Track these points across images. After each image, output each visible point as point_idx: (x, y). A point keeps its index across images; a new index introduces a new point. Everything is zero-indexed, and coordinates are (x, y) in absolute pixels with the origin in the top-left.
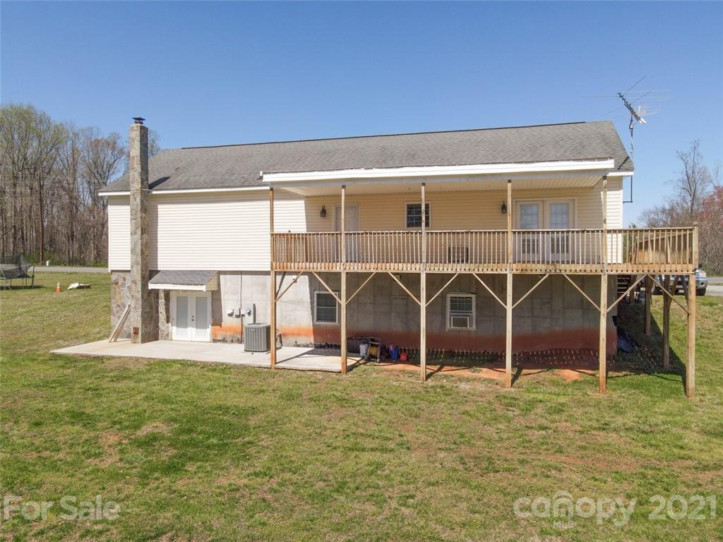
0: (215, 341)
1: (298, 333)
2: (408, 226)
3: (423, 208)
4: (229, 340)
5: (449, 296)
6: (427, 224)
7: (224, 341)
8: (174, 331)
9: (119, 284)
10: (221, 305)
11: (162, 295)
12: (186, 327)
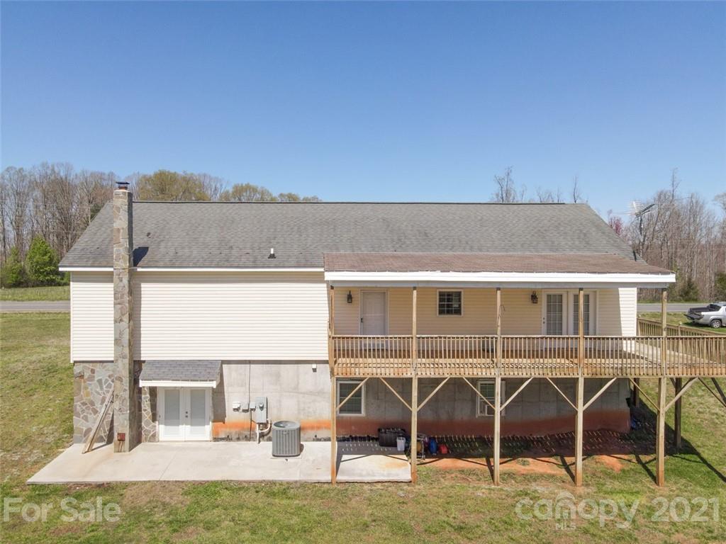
0: (216, 439)
1: (318, 427)
4: (235, 437)
7: (228, 439)
8: (163, 431)
9: (86, 377)
10: (224, 399)
11: (146, 389)
12: (178, 425)
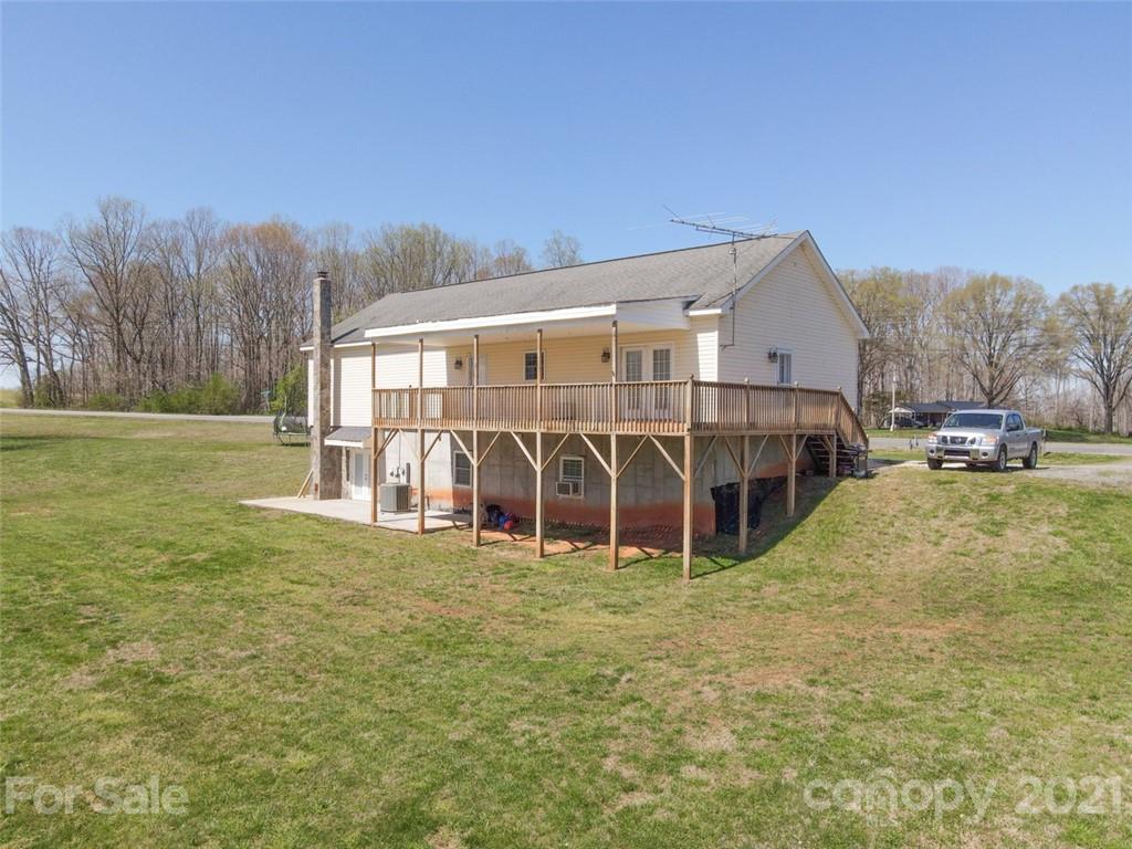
1: (441, 497)
2: (527, 378)
3: (539, 356)
5: (562, 458)
6: (542, 378)
8: (354, 489)
11: (344, 452)
12: (361, 485)
